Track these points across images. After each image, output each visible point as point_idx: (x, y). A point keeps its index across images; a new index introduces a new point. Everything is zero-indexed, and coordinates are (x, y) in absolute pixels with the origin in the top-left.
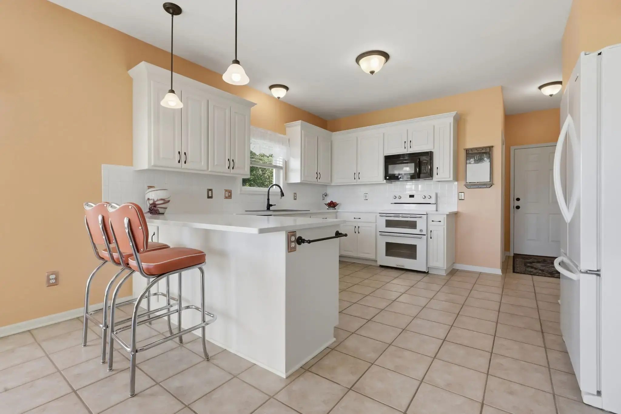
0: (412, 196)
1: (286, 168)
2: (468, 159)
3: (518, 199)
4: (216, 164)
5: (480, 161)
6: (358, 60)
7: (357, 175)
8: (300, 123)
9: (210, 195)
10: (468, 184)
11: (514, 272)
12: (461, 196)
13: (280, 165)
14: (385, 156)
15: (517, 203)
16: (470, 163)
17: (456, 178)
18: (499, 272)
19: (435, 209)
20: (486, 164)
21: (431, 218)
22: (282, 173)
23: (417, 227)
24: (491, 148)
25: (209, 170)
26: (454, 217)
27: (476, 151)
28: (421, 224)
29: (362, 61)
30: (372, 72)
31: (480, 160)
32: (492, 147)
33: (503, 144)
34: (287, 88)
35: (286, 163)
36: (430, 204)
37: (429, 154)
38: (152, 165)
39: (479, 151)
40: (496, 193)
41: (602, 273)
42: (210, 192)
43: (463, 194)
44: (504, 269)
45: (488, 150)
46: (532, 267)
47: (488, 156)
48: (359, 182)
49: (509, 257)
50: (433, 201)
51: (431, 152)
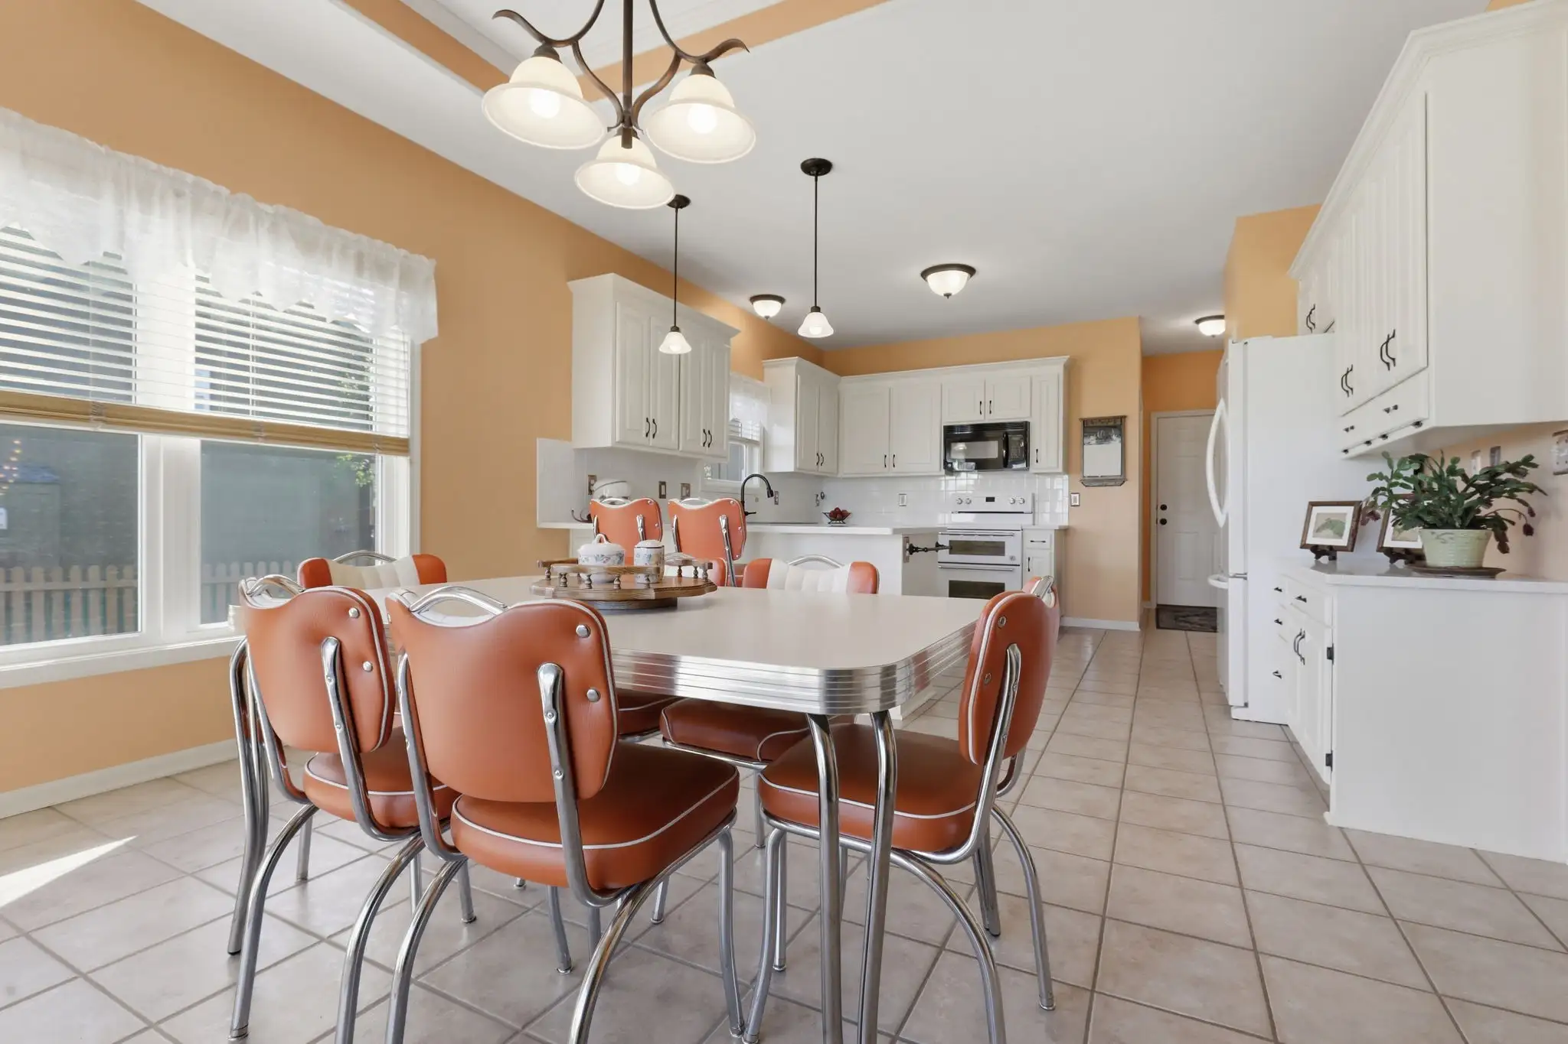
0: (990, 499)
1: (764, 444)
2: (1086, 436)
3: (1164, 507)
4: (688, 438)
5: (1105, 441)
6: (925, 274)
7: (890, 460)
8: (796, 361)
9: (663, 493)
10: (1087, 479)
11: (1158, 627)
12: (1075, 498)
13: (755, 439)
14: (945, 427)
15: (1162, 515)
16: (1089, 443)
17: (1067, 469)
18: (1134, 626)
19: (1031, 522)
20: (1115, 444)
21: (1029, 536)
22: (757, 451)
23: (1006, 553)
24: (1123, 418)
25: (681, 449)
26: (1064, 533)
27: (1099, 424)
28: (1012, 549)
29: (931, 277)
30: (948, 295)
31: (1106, 438)
32: (1125, 417)
33: (1140, 410)
34: (781, 300)
35: (764, 434)
36: (1022, 513)
37: (1023, 428)
38: (617, 440)
39: (1105, 424)
40: (1129, 496)
41: (1248, 576)
42: (663, 487)
43: (1077, 495)
44: (1144, 623)
45: (1119, 423)
46: (1186, 622)
47: (1118, 432)
48: (892, 472)
49: (1149, 610)
50: (1027, 507)
51: (1026, 422)
